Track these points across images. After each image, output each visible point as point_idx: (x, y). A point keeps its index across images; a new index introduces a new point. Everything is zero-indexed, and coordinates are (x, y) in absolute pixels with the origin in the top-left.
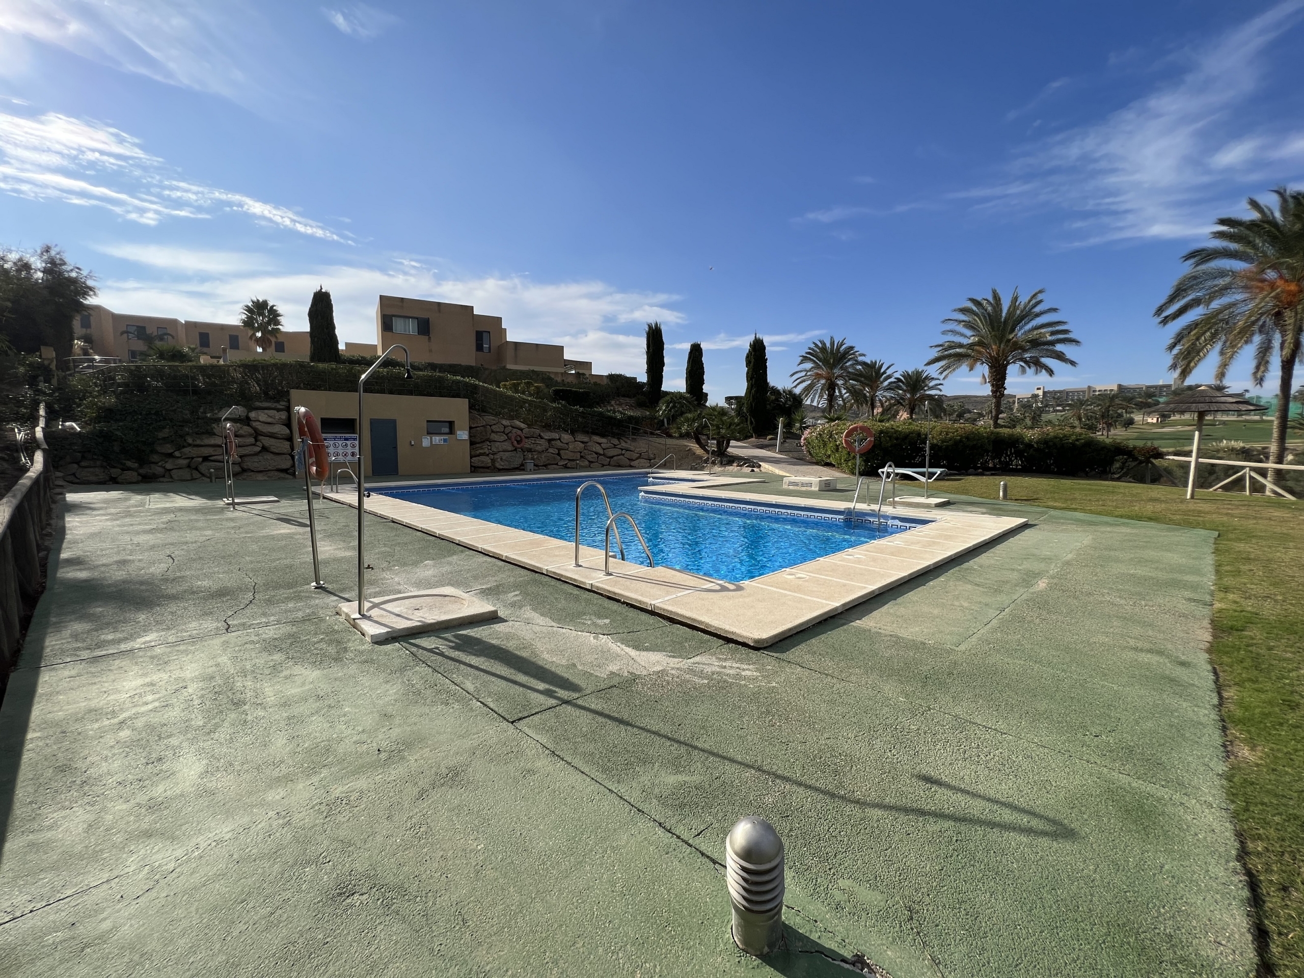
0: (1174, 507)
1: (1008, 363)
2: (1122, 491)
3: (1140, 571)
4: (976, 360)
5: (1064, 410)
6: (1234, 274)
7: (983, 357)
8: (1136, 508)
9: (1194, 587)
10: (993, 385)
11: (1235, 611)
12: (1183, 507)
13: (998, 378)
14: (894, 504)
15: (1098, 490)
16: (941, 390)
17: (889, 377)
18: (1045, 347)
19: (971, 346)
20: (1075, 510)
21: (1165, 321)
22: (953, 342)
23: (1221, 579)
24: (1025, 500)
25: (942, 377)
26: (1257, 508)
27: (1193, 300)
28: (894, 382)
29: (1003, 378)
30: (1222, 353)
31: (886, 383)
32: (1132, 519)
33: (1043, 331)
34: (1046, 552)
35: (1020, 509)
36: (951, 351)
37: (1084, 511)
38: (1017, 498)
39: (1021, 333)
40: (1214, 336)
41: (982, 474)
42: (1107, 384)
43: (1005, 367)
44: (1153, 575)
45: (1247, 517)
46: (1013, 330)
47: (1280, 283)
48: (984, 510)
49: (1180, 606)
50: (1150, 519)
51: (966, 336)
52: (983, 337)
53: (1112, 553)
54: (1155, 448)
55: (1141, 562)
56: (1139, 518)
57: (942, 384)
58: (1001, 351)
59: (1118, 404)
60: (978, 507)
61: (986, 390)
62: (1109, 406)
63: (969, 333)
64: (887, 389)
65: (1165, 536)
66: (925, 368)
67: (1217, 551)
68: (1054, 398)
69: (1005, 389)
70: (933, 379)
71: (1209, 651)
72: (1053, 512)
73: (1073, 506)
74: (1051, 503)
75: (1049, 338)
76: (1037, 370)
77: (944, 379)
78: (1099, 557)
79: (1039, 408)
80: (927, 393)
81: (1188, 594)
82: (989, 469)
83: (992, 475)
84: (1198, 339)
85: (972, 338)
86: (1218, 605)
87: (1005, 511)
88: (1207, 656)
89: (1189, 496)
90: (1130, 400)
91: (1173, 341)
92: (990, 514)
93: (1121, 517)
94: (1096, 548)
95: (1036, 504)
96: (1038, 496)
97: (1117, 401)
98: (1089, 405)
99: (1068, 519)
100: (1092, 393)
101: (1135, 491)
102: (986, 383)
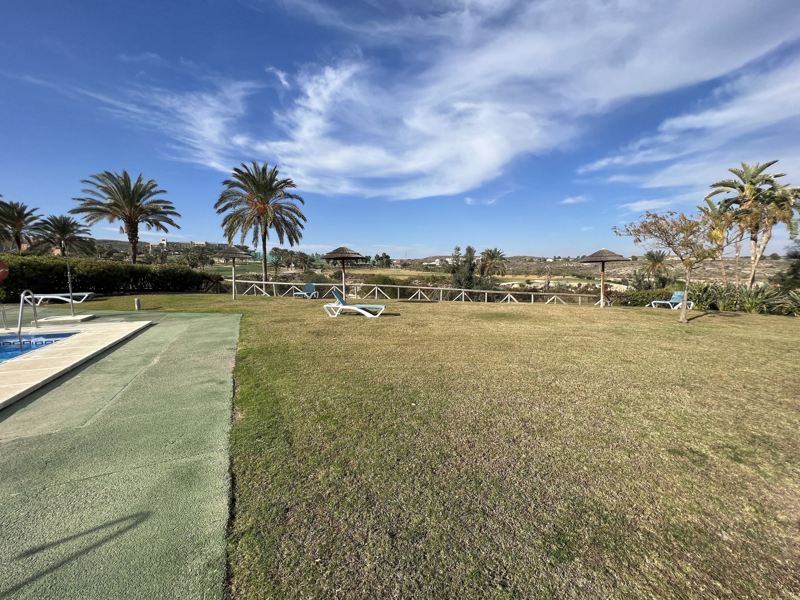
0: (227, 304)
1: (138, 222)
2: (206, 298)
3: (208, 340)
4: (115, 216)
5: (179, 254)
6: (243, 196)
7: (119, 214)
8: (211, 307)
9: (231, 343)
10: (129, 235)
11: (245, 349)
12: (231, 304)
13: (133, 231)
14: (38, 325)
15: (195, 299)
16: (90, 234)
17: (34, 218)
18: (161, 215)
19: (109, 205)
20: (181, 311)
21: (219, 212)
22: (94, 200)
23: (241, 336)
24: (152, 309)
25: (88, 224)
26: (257, 301)
27: (229, 204)
28: (41, 224)
29: (136, 231)
30: (242, 231)
31: (31, 223)
32: (209, 313)
33: (159, 205)
34: (161, 340)
35: (148, 315)
36: (93, 206)
37: (186, 311)
38: (148, 308)
39: (144, 202)
40: (239, 222)
41: (123, 295)
42: (200, 241)
43: (136, 224)
44: (214, 340)
45: (252, 306)
46: (139, 201)
47: (258, 204)
48: (123, 319)
49: (224, 353)
50: (217, 312)
51: (103, 198)
52: (117, 201)
53: (197, 333)
54: (220, 276)
55: (210, 335)
56: (212, 312)
57: (89, 230)
58: (132, 212)
59: (206, 252)
60: (119, 317)
61: (125, 238)
62: (202, 253)
63: (106, 195)
64: (34, 229)
65: (222, 319)
66: (72, 216)
67: (241, 323)
68: (173, 246)
69: (138, 238)
70: (81, 226)
71: (233, 372)
72: (169, 315)
73: (181, 309)
74: (168, 309)
75: (163, 210)
76: (158, 228)
77: (90, 226)
78: (190, 336)
79: (165, 252)
80: (77, 235)
81: (228, 346)
82: (129, 291)
83: (131, 294)
84: (233, 223)
85: (109, 200)
86: (239, 349)
87: (137, 318)
88: (232, 375)
89: (233, 299)
90: (212, 250)
91: (223, 222)
92: (127, 321)
93: (204, 312)
94: (189, 332)
95: (159, 311)
96: (161, 306)
97: (206, 251)
98: (192, 252)
99: (177, 317)
100: (193, 246)
101: (212, 298)
102: (124, 232)
